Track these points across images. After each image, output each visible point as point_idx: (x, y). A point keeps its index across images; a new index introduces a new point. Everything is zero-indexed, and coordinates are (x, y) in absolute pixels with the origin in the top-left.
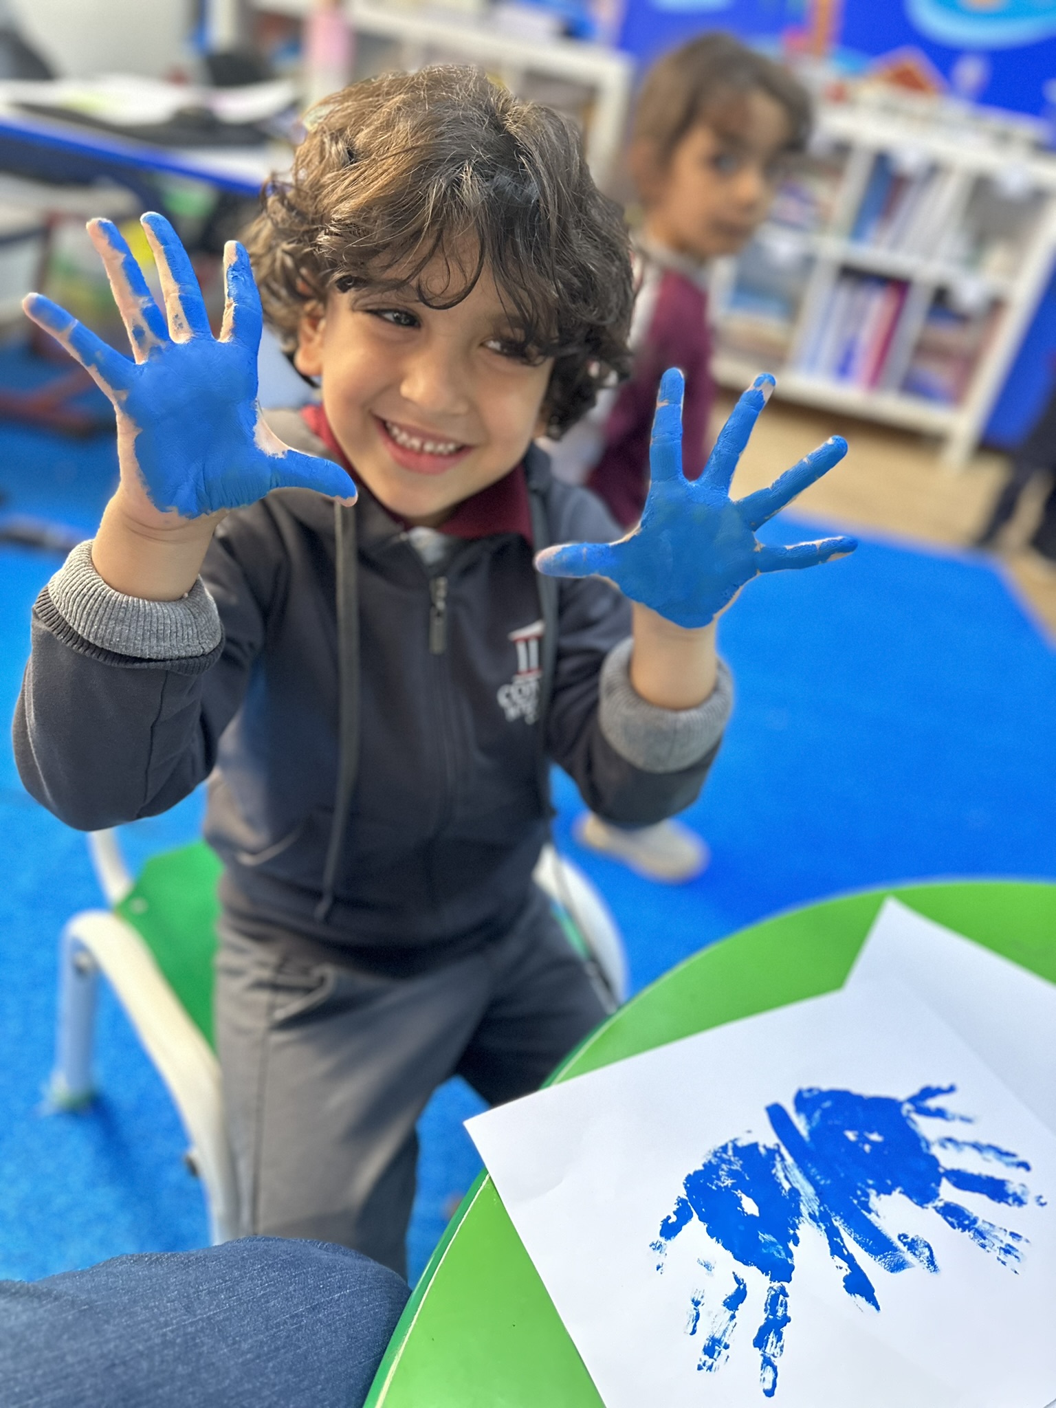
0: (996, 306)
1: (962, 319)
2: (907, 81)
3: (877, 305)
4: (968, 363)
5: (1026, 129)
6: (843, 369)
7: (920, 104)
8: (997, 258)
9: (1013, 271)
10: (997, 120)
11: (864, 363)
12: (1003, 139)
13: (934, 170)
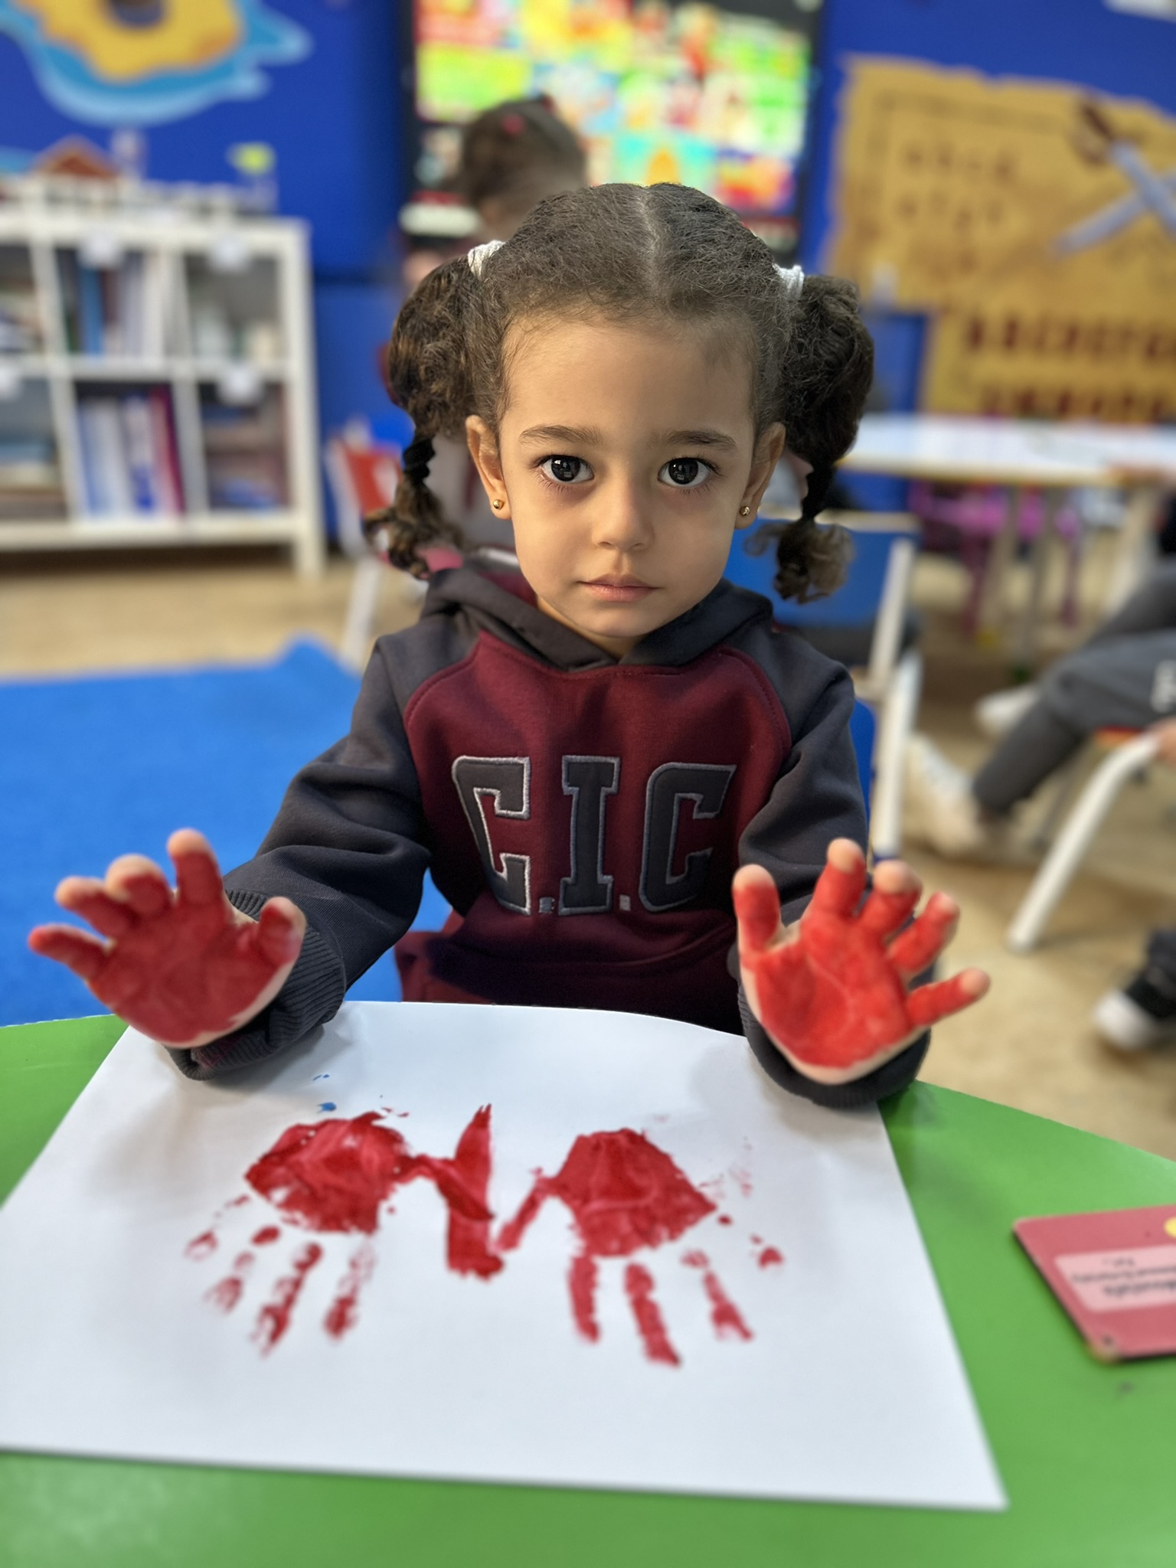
0: (274, 391)
1: (247, 412)
2: (75, 168)
3: (141, 417)
4: (276, 457)
5: (221, 197)
6: (144, 502)
7: (96, 191)
8: (261, 343)
9: (281, 351)
10: (189, 194)
11: (162, 488)
12: (204, 212)
13: (135, 258)
